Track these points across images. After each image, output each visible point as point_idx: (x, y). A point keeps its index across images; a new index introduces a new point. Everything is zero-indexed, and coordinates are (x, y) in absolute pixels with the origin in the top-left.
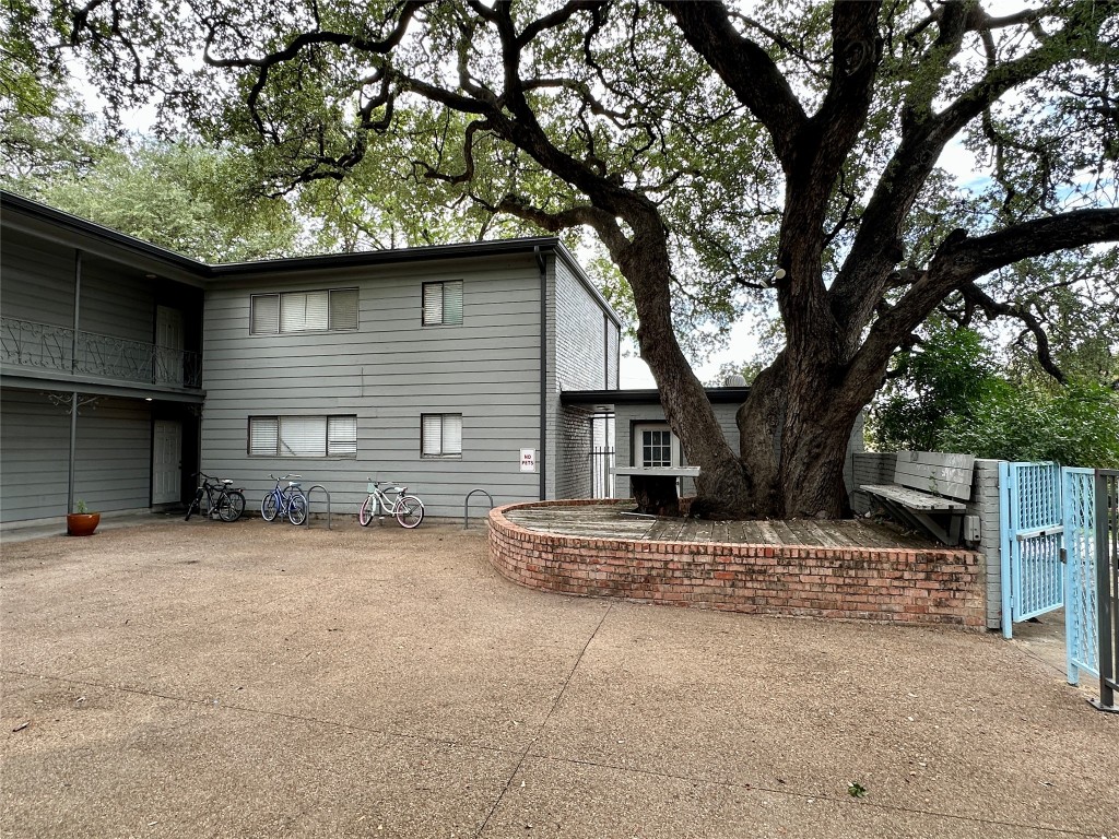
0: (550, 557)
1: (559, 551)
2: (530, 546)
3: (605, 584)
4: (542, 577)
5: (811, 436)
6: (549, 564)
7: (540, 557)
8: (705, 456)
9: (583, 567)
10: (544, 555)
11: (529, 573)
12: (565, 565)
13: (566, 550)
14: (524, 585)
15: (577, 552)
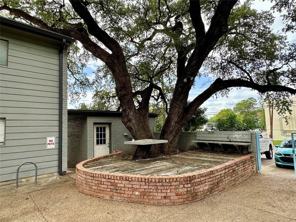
0: (189, 185)
1: (193, 182)
2: (177, 183)
3: (208, 190)
4: (186, 196)
5: (177, 128)
6: (189, 189)
7: (184, 187)
8: (144, 135)
9: (202, 186)
10: (186, 186)
11: (177, 197)
12: (196, 187)
13: (196, 180)
14: (174, 204)
15: (199, 180)
